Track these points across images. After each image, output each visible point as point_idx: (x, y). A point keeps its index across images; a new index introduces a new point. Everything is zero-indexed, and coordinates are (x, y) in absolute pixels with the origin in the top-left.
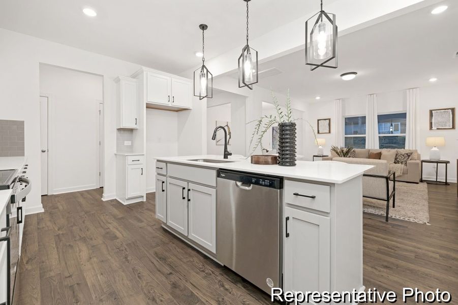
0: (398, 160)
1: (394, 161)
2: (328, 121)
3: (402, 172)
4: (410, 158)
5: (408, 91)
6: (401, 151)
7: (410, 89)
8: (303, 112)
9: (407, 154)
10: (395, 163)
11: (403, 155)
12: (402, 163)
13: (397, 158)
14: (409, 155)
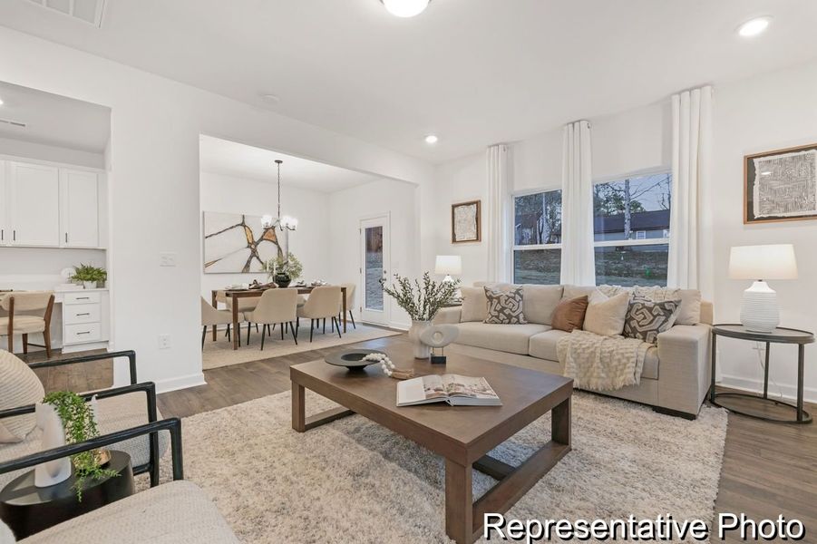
0: (634, 324)
1: (620, 330)
2: (474, 208)
3: (640, 370)
4: (673, 318)
5: (676, 98)
6: (650, 294)
7: (683, 91)
8: (417, 185)
9: (662, 306)
10: (625, 334)
11: (650, 310)
12: (644, 336)
13: (632, 319)
14: (667, 310)
